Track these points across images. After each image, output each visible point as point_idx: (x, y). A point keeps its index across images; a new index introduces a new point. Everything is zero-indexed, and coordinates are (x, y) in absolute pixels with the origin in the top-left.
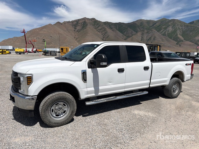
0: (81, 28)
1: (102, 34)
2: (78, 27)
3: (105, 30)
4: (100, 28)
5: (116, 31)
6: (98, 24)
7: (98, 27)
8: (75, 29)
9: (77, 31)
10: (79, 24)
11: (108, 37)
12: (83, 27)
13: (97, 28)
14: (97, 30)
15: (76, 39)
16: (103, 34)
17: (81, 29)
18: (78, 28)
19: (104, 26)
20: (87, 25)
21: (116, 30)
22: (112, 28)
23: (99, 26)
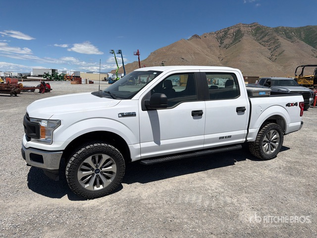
0: (231, 42)
1: (270, 49)
2: (225, 40)
3: (276, 41)
4: (266, 38)
5: (298, 42)
6: (263, 32)
7: (263, 37)
8: (221, 44)
9: (225, 47)
10: (229, 36)
11: (280, 54)
12: (235, 40)
13: (261, 39)
14: (260, 43)
15: (221, 60)
16: (272, 49)
17: (231, 44)
18: (227, 41)
19: (275, 34)
20: (242, 35)
21: (298, 40)
22: (290, 38)
23: (265, 36)
